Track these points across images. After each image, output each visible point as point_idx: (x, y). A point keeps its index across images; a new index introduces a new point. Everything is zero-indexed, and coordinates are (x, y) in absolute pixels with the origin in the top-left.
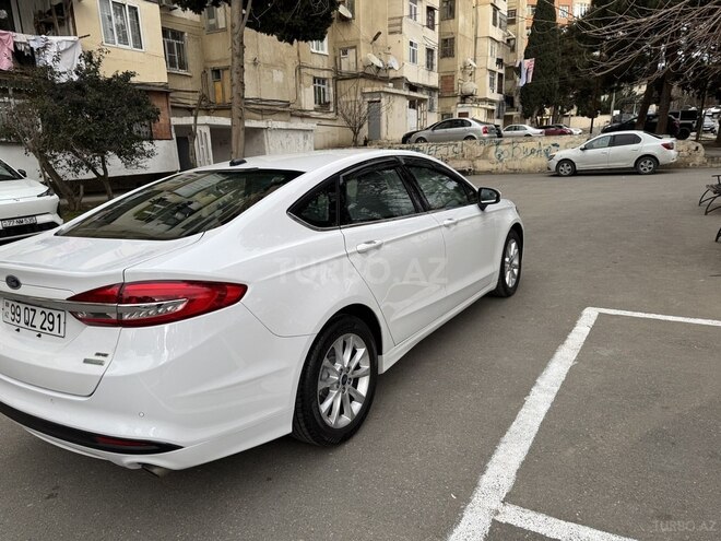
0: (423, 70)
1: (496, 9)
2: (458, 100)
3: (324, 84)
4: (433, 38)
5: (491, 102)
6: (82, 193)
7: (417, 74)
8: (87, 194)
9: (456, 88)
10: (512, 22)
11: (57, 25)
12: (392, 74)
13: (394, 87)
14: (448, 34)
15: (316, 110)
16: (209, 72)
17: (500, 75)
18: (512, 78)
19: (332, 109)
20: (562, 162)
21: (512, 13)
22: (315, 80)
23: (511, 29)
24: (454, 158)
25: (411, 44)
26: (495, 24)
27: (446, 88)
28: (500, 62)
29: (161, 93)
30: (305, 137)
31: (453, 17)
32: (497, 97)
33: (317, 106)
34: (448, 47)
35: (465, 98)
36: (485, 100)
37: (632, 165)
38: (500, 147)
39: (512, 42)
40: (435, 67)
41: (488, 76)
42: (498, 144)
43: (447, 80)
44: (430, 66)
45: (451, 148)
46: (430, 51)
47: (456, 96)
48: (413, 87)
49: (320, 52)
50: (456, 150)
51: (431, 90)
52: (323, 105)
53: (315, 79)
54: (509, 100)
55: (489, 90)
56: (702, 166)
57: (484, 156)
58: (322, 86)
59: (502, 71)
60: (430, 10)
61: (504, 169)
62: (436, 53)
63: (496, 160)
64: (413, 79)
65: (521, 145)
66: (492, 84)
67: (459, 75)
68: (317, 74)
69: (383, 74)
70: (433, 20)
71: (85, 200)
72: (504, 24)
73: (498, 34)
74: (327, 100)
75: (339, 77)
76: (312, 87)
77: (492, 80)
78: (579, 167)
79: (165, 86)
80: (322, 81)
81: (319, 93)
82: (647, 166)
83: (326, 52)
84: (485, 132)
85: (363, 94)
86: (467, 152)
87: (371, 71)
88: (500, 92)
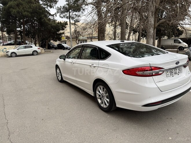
20: (12, 53)
37: (32, 53)
56: (44, 53)
78: (18, 54)
82: (35, 53)
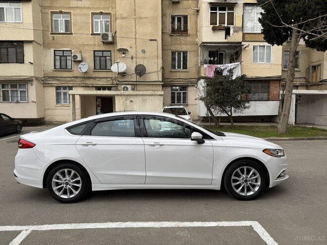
6: (219, 121)
8: (221, 122)
11: (235, 59)
16: (311, 68)
29: (277, 80)
71: (221, 124)
79: (280, 77)
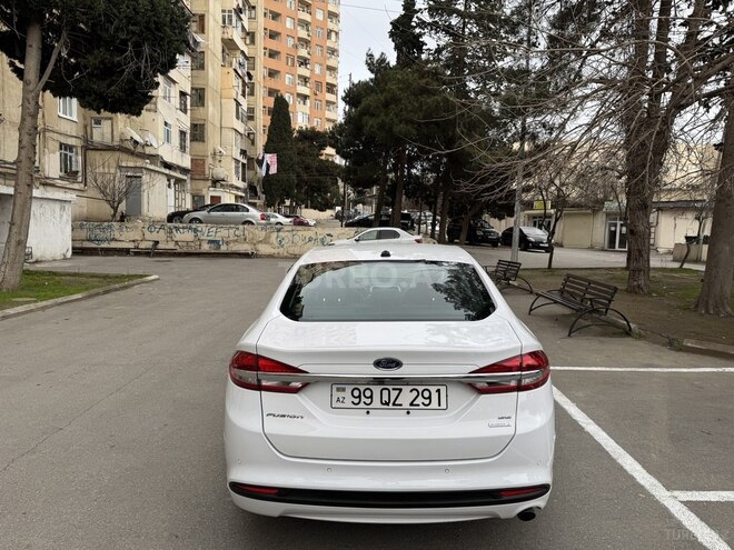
0: (177, 151)
1: (238, 104)
2: (210, 183)
3: (71, 151)
4: (185, 121)
5: (237, 188)
7: (171, 153)
9: (207, 172)
10: (251, 118)
12: (148, 151)
13: (151, 163)
14: (198, 119)
15: (61, 178)
17: (243, 165)
18: (253, 168)
19: (80, 179)
21: (251, 110)
22: (63, 146)
23: (251, 124)
24: (236, 241)
25: (166, 124)
26: (238, 118)
27: (197, 170)
28: (243, 152)
30: (63, 209)
31: (203, 105)
32: (241, 184)
33: (62, 174)
34: (197, 132)
35: (216, 182)
36: (232, 186)
38: (281, 234)
39: (252, 136)
40: (188, 150)
41: (233, 165)
42: (279, 231)
43: (198, 163)
44: (183, 148)
45: (232, 231)
46: (183, 133)
47: (208, 180)
48: (167, 166)
49: (68, 117)
50: (237, 233)
51: (184, 171)
52: (69, 174)
53: (61, 144)
54: (252, 189)
55: (234, 177)
57: (266, 241)
58: (69, 154)
59: (245, 161)
60: (183, 94)
61: (285, 254)
62: (188, 136)
63: (276, 244)
64: (168, 159)
65: (300, 233)
66: (237, 172)
67: (210, 160)
68: (63, 140)
69: (139, 149)
70: (186, 106)
72: (245, 119)
73: (240, 127)
74: (73, 169)
75: (89, 146)
76: (58, 154)
77: (237, 168)
80: (70, 148)
81: (65, 161)
83: (75, 119)
84: (263, 219)
85: (120, 167)
86: (249, 237)
87: (130, 145)
88: (244, 180)
